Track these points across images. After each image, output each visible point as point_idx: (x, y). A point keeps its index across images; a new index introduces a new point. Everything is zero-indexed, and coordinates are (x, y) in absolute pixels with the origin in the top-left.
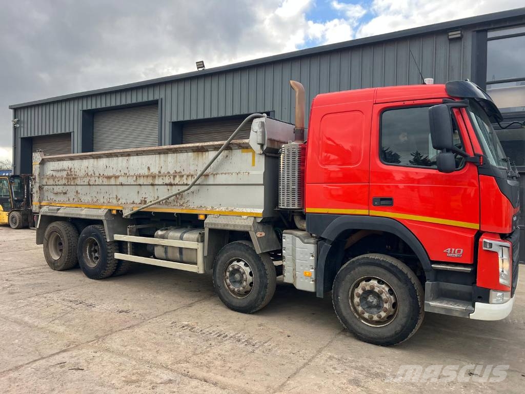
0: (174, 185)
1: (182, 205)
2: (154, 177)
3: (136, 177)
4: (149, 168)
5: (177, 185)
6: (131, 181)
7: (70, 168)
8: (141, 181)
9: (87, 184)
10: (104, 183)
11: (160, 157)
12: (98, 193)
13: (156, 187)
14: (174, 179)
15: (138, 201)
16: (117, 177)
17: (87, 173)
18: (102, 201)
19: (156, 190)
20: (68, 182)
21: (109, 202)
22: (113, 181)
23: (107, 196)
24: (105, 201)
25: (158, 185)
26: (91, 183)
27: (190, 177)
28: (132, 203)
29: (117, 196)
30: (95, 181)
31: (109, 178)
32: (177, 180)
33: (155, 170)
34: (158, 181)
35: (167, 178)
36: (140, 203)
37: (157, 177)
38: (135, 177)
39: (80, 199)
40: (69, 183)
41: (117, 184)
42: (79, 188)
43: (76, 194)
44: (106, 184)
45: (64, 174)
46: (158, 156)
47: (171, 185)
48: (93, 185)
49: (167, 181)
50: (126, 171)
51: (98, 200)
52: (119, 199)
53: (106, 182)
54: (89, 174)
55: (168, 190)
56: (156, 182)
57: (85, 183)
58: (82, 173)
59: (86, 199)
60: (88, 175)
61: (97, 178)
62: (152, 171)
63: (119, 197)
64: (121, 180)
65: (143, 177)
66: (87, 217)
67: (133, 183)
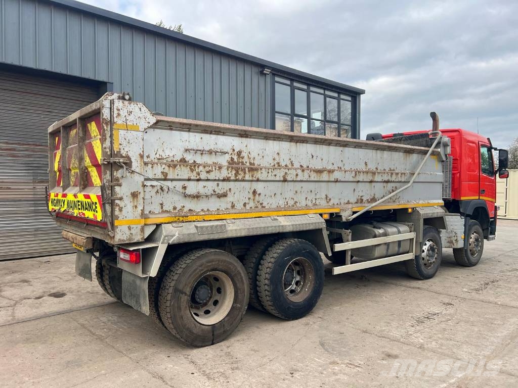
0: (391, 182)
1: (394, 201)
2: (374, 174)
3: (356, 173)
4: (366, 164)
5: (394, 182)
6: (349, 177)
7: (236, 150)
8: (361, 177)
9: (282, 179)
10: (312, 179)
11: (376, 153)
12: (296, 192)
13: (373, 184)
14: (391, 176)
15: (353, 200)
16: (330, 172)
17: (278, 163)
18: (303, 203)
19: (373, 187)
20: (236, 175)
21: (315, 205)
22: (325, 176)
23: (311, 197)
24: (309, 204)
25: (377, 182)
26: (289, 178)
27: (403, 175)
28: (347, 203)
29: (326, 196)
30: (297, 175)
31: (320, 172)
32: (394, 178)
33: (372, 167)
34: (378, 178)
35: (386, 175)
36: (356, 203)
37: (377, 174)
38: (354, 172)
39: (261, 204)
40: (240, 177)
41: (331, 180)
42: (259, 187)
43: (251, 196)
44: (316, 179)
45: (224, 160)
46: (374, 151)
47: (387, 182)
48: (293, 181)
49: (386, 178)
50: (340, 165)
51: (296, 202)
52: (330, 199)
53: (314, 176)
54: (283, 164)
55: (384, 187)
56: (376, 179)
57: (277, 178)
58: (267, 162)
59: (273, 203)
60: (279, 166)
61: (299, 172)
62: (369, 166)
63: (330, 196)
64: (337, 175)
65: (363, 172)
66: (251, 234)
67: (352, 179)
